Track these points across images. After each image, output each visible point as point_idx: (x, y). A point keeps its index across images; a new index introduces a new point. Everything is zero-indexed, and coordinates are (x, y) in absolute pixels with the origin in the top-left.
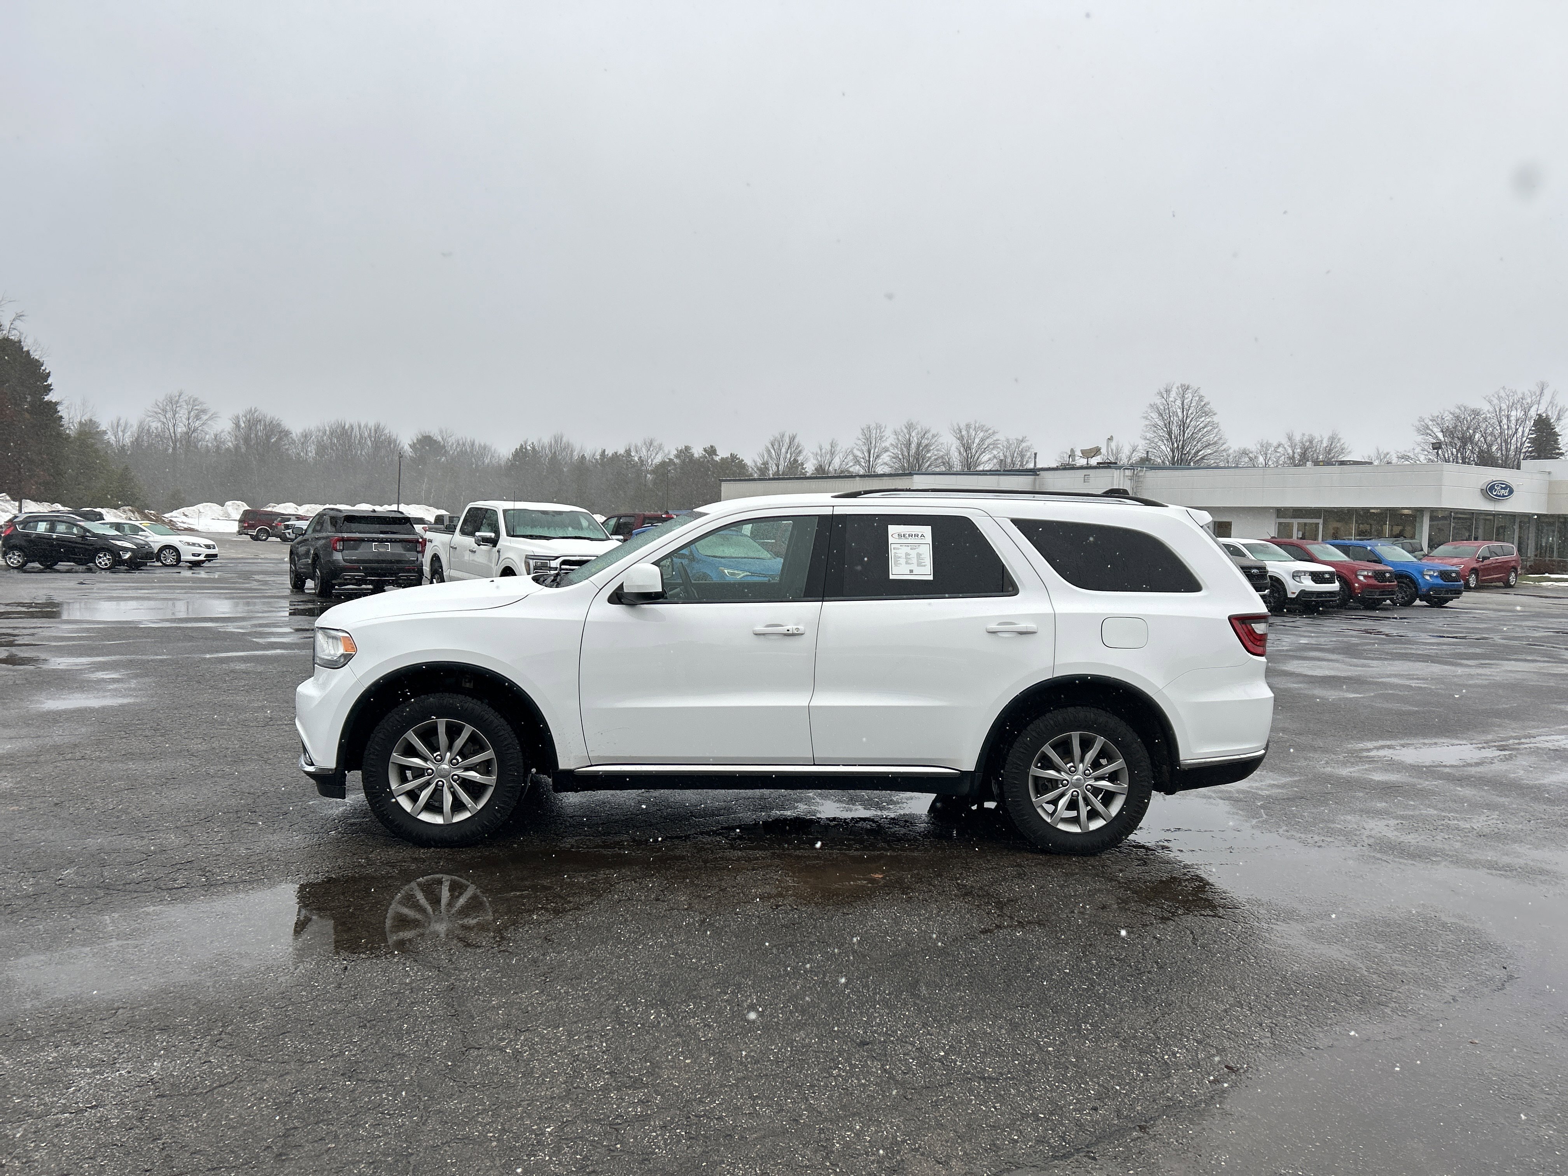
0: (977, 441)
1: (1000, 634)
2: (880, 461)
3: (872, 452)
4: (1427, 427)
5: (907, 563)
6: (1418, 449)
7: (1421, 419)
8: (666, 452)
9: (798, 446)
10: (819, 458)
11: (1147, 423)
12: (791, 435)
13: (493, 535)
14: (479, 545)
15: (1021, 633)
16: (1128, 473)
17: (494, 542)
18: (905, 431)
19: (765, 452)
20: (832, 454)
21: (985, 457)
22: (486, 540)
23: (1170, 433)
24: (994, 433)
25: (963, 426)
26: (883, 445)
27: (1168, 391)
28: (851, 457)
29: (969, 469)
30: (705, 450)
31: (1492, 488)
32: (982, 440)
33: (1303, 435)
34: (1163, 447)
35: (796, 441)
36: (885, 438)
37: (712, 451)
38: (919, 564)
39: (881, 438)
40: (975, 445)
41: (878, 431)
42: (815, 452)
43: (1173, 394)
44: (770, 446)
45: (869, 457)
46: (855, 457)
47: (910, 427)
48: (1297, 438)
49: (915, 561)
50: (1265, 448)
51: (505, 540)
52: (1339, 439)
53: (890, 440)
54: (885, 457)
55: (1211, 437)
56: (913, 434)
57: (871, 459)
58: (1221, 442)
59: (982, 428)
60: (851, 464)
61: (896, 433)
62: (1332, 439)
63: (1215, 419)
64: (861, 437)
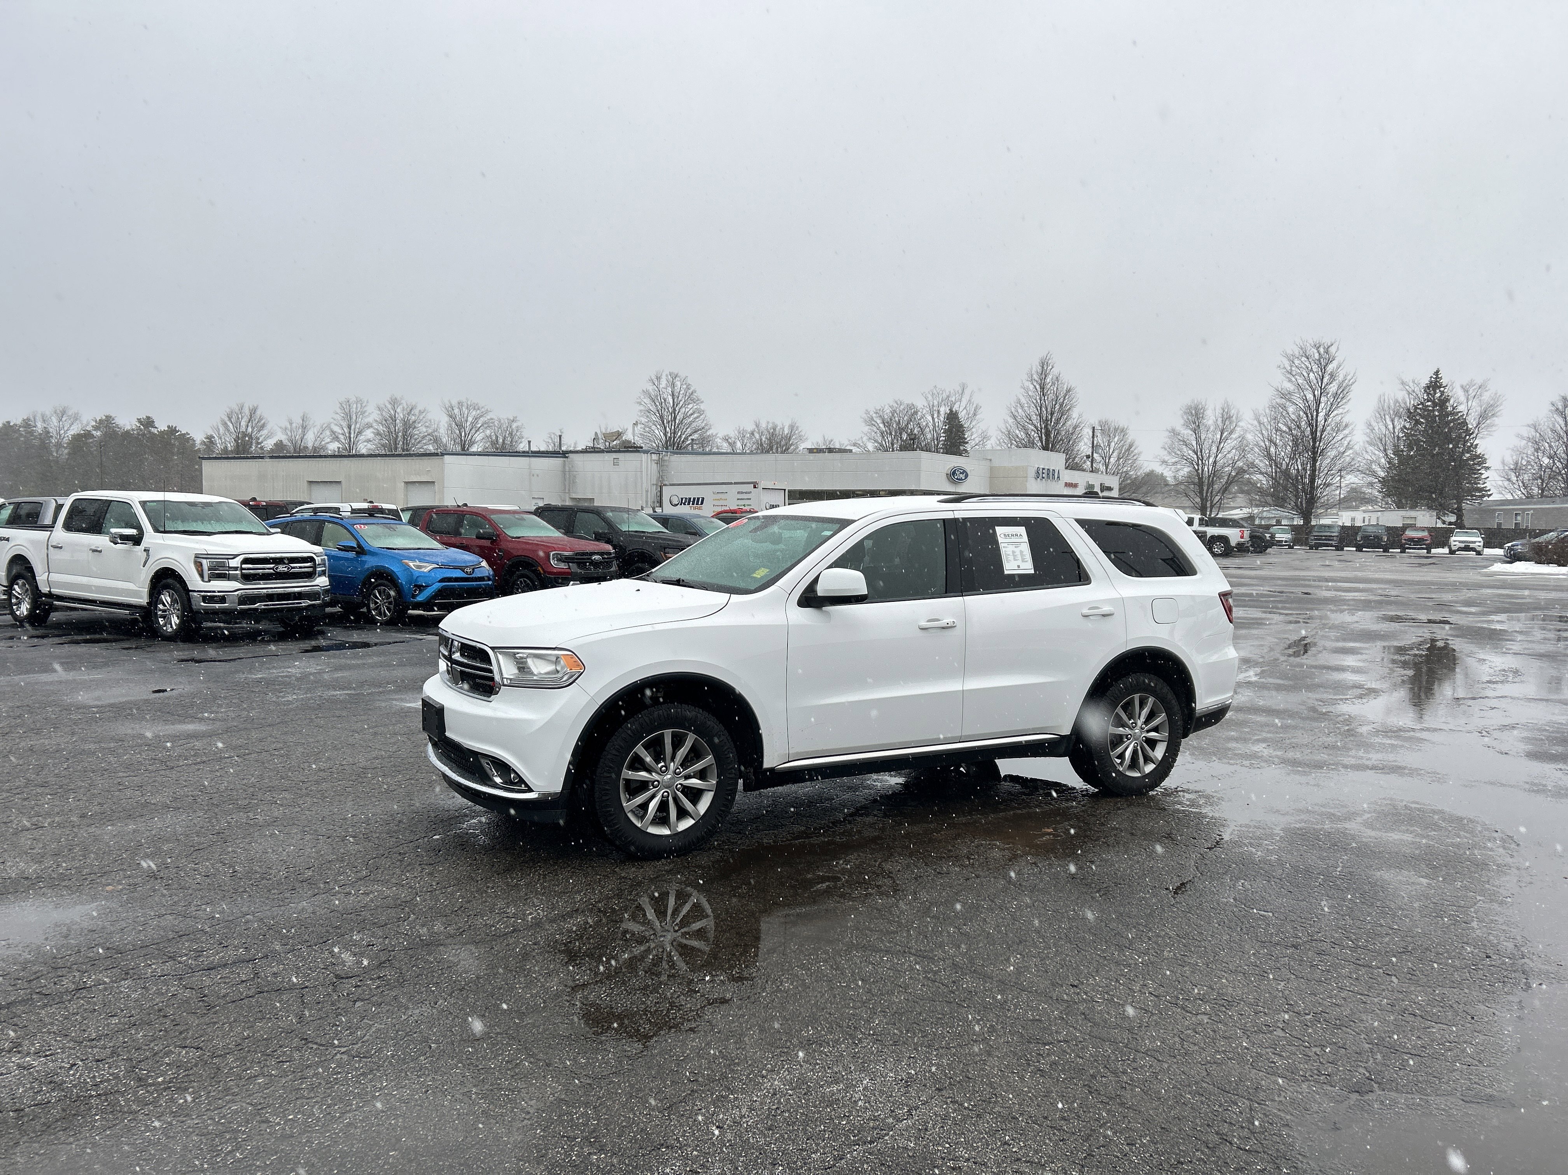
0: (470, 419)
1: (1091, 617)
2: (362, 437)
3: (353, 427)
4: (872, 419)
5: (1015, 560)
6: (865, 439)
7: (867, 412)
8: (85, 422)
9: (260, 419)
10: (289, 433)
11: (642, 408)
12: (251, 407)
13: (132, 532)
14: (116, 544)
15: (1104, 616)
16: (654, 457)
17: (137, 540)
18: (389, 406)
19: (220, 425)
20: (304, 428)
21: (478, 437)
22: (125, 538)
23: (662, 417)
24: (487, 412)
25: (454, 403)
26: (366, 420)
27: (659, 378)
28: (328, 433)
29: (463, 449)
30: (139, 420)
31: (954, 473)
32: (476, 419)
33: (768, 423)
34: (657, 431)
35: (258, 413)
36: (367, 414)
37: (148, 423)
38: (1023, 561)
39: (363, 413)
40: (468, 423)
41: (359, 405)
42: (283, 427)
43: (664, 383)
44: (226, 419)
45: (350, 433)
46: (333, 432)
47: (394, 402)
48: (763, 425)
49: (1019, 557)
50: (742, 435)
51: (151, 537)
52: (797, 428)
53: (373, 416)
54: (369, 434)
55: (699, 423)
56: (399, 410)
57: (352, 436)
58: (707, 427)
59: (476, 407)
60: (329, 440)
61: (379, 409)
62: (792, 427)
63: (702, 407)
64: (339, 411)
